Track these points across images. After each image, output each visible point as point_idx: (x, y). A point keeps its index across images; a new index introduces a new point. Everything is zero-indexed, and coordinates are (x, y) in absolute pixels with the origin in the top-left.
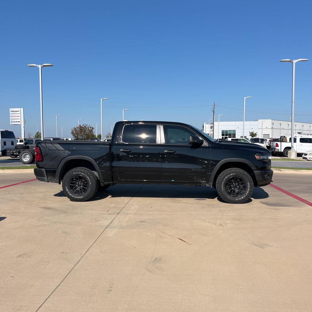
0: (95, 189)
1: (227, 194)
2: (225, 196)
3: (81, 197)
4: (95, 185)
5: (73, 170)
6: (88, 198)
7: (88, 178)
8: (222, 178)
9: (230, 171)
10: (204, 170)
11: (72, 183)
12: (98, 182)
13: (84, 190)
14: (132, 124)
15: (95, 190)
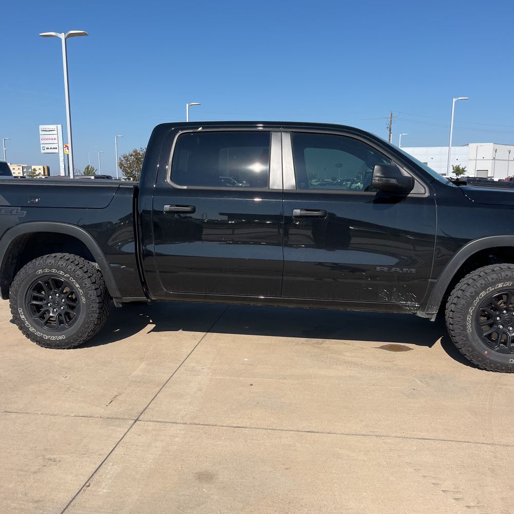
0: (96, 315)
1: (482, 344)
2: (477, 348)
3: (60, 338)
4: (97, 305)
5: (37, 263)
6: (81, 340)
7: (77, 286)
8: (468, 294)
9: (495, 276)
10: (413, 270)
11: (36, 298)
12: (105, 297)
13: (67, 318)
14: (200, 129)
15: (99, 318)
